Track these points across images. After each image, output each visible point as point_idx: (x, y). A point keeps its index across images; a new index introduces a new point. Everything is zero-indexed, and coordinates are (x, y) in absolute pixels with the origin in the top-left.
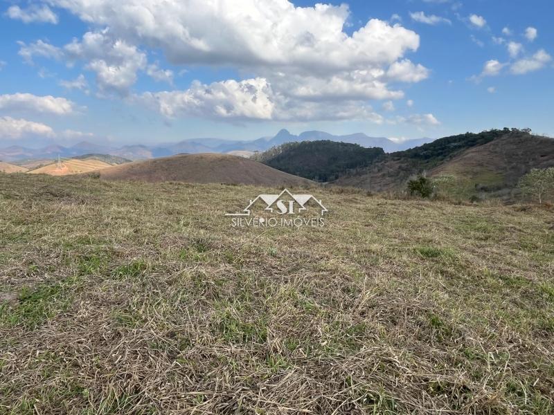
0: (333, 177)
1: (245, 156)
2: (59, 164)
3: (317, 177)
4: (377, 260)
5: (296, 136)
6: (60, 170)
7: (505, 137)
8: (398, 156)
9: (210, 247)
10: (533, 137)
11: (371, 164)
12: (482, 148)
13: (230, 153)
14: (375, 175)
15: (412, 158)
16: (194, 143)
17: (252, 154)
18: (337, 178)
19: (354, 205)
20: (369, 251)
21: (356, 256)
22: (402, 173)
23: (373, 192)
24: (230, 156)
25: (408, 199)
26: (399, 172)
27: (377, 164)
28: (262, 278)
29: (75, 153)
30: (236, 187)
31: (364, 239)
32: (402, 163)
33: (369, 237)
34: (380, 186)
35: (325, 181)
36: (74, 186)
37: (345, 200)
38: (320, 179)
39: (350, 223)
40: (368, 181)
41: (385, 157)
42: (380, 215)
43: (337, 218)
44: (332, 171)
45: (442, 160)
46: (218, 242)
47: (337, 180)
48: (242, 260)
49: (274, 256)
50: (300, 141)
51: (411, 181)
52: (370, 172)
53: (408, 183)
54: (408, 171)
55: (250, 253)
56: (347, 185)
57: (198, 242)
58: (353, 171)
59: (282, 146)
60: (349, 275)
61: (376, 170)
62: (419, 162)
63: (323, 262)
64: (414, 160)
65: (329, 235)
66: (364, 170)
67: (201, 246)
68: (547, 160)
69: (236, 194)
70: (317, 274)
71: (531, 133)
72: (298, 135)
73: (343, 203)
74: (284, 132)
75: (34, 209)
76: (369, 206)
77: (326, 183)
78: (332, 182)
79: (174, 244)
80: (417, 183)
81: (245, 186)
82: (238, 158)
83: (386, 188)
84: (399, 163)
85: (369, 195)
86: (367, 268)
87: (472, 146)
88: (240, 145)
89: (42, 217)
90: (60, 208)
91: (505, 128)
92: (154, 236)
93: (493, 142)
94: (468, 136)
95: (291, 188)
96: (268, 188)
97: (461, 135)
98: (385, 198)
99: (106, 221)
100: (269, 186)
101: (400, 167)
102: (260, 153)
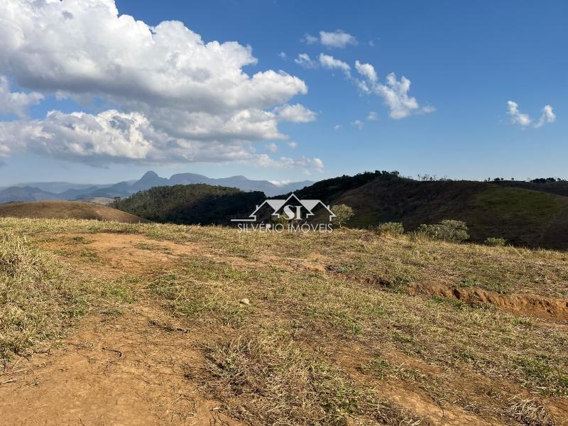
5: (166, 179)
7: (377, 180)
10: (400, 179)
12: (357, 190)
68: (414, 201)
71: (398, 175)
72: (168, 178)
87: (349, 188)
91: (376, 171)
93: (367, 185)
94: (345, 178)
97: (338, 178)
102: (122, 199)
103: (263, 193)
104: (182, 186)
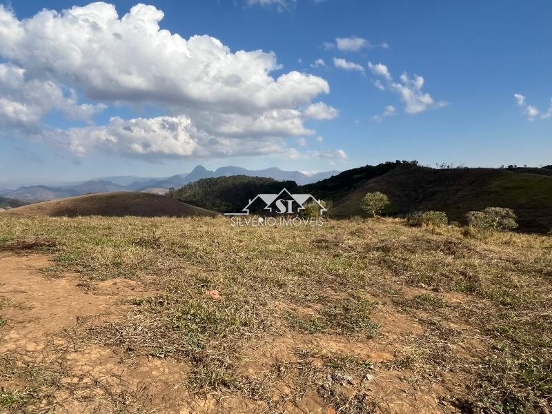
1: (161, 194)
5: (212, 172)
7: (398, 168)
8: (309, 188)
10: (419, 167)
12: (379, 178)
17: (168, 191)
24: (144, 193)
41: (297, 190)
45: (348, 190)
50: (216, 176)
59: (198, 182)
71: (417, 164)
72: (214, 170)
74: (199, 169)
82: (153, 195)
87: (372, 177)
88: (158, 183)
91: (397, 161)
93: (388, 173)
94: (368, 168)
97: (362, 168)
102: (176, 189)
103: (294, 182)
104: (226, 177)
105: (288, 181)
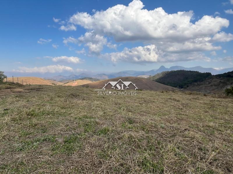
0: (186, 86)
1: (146, 78)
2: (74, 82)
3: (178, 86)
4: (214, 132)
5: (168, 68)
6: (75, 84)
8: (219, 76)
9: (134, 122)
11: (205, 80)
13: (139, 76)
14: (207, 85)
15: (227, 77)
16: (124, 73)
17: (148, 76)
18: (188, 87)
19: (198, 101)
20: (209, 126)
21: (202, 129)
22: (221, 85)
23: (207, 94)
24: (139, 78)
25: (226, 98)
26: (220, 84)
27: (208, 80)
28: (158, 139)
29: (80, 78)
30: (142, 91)
31: (205, 119)
32: (221, 79)
33: (207, 119)
34: (210, 90)
35: (182, 88)
36: (80, 92)
37: (193, 99)
38: (179, 87)
39: (197, 110)
40: (204, 88)
41: (212, 77)
42: (212, 107)
43: (190, 108)
44: (185, 84)
46: (138, 120)
47: (188, 88)
48: (149, 129)
49: (163, 128)
50: (170, 71)
51: (227, 89)
52: (204, 84)
53: (226, 90)
54: (225, 84)
55: (152, 126)
56: (193, 90)
57: (129, 119)
58: (196, 84)
59: (162, 73)
60: (201, 140)
61: (207, 83)
62: (231, 79)
63: (186, 132)
64: (228, 78)
65: (187, 117)
66: (201, 83)
67: (131, 121)
69: (142, 95)
70: (185, 139)
72: (169, 68)
73: (192, 100)
74: (162, 67)
75: (68, 103)
76: (205, 102)
77: (182, 89)
78: (185, 88)
79: (119, 119)
80: (230, 90)
81: (146, 91)
82: (143, 78)
83: (213, 91)
84: (220, 79)
85: (205, 95)
86: (209, 136)
88: (143, 73)
89: (70, 106)
90: (76, 102)
92: (111, 116)
95: (166, 92)
96: (156, 92)
98: (213, 97)
99: (93, 108)
100: (156, 90)
101: (220, 82)
102: (152, 76)
103: (210, 73)
105: (206, 73)
